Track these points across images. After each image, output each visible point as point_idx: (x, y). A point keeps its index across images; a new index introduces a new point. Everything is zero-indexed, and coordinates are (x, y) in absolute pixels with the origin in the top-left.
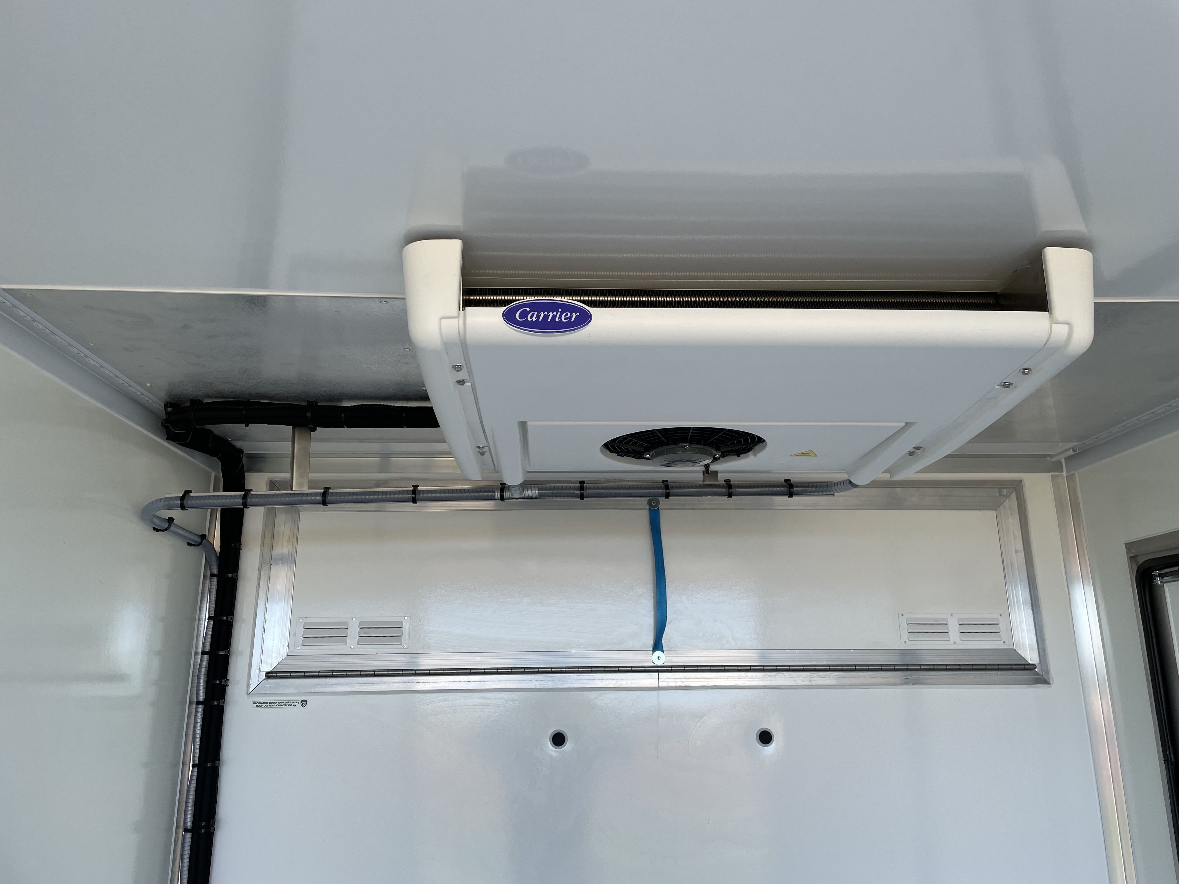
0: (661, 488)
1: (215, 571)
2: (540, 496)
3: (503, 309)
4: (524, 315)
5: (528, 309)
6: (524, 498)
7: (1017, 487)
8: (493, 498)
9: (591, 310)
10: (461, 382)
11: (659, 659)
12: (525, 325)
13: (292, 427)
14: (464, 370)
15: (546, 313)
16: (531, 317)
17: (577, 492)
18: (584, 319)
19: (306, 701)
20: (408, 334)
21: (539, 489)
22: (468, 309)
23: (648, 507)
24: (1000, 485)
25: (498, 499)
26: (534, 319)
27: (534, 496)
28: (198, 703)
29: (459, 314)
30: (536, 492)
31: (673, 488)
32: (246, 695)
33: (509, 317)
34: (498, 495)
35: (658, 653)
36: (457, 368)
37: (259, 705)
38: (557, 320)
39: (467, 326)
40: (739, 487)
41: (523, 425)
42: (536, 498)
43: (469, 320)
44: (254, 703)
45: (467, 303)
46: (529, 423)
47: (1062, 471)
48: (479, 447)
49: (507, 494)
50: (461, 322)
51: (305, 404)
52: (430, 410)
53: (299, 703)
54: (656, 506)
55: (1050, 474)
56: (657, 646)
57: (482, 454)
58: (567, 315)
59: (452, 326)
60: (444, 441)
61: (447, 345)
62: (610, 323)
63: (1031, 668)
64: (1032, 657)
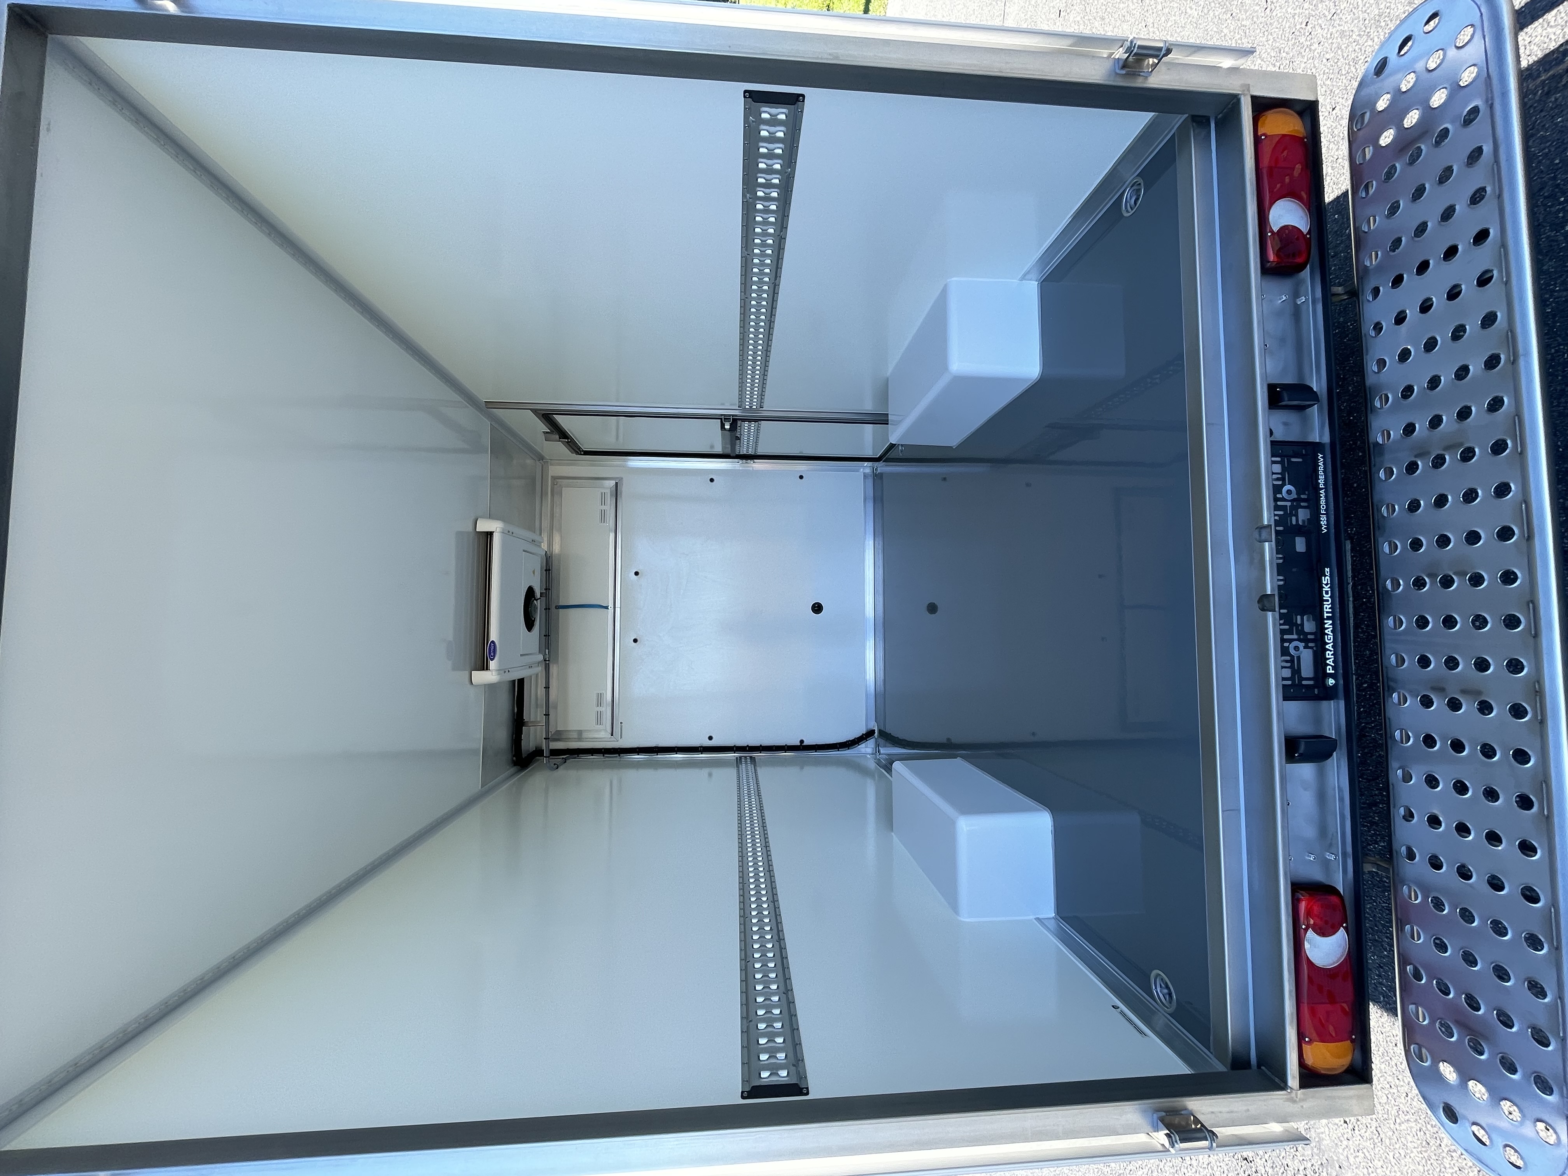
0: (546, 610)
2: (548, 649)
3: (490, 661)
4: (491, 656)
7: (554, 478)
8: (548, 664)
9: (490, 640)
10: (509, 671)
11: (611, 605)
12: (494, 656)
13: (523, 727)
15: (491, 651)
17: (547, 637)
18: (493, 642)
19: (621, 722)
20: (496, 685)
21: (546, 649)
22: (490, 669)
23: (559, 609)
24: (553, 484)
28: (619, 756)
29: (491, 671)
30: (547, 651)
31: (546, 607)
32: (618, 742)
33: (492, 660)
34: (547, 662)
35: (609, 608)
36: (505, 672)
37: (621, 737)
38: (493, 648)
39: (494, 669)
40: (547, 586)
43: (492, 669)
44: (621, 739)
45: (488, 669)
46: (521, 654)
48: (528, 668)
49: (547, 659)
50: (493, 671)
51: (515, 723)
52: (519, 680)
53: (621, 725)
54: (558, 606)
55: (550, 466)
56: (607, 608)
57: (531, 667)
58: (491, 646)
59: (495, 673)
60: (531, 676)
61: (498, 674)
62: (494, 636)
63: (617, 483)
64: (613, 483)
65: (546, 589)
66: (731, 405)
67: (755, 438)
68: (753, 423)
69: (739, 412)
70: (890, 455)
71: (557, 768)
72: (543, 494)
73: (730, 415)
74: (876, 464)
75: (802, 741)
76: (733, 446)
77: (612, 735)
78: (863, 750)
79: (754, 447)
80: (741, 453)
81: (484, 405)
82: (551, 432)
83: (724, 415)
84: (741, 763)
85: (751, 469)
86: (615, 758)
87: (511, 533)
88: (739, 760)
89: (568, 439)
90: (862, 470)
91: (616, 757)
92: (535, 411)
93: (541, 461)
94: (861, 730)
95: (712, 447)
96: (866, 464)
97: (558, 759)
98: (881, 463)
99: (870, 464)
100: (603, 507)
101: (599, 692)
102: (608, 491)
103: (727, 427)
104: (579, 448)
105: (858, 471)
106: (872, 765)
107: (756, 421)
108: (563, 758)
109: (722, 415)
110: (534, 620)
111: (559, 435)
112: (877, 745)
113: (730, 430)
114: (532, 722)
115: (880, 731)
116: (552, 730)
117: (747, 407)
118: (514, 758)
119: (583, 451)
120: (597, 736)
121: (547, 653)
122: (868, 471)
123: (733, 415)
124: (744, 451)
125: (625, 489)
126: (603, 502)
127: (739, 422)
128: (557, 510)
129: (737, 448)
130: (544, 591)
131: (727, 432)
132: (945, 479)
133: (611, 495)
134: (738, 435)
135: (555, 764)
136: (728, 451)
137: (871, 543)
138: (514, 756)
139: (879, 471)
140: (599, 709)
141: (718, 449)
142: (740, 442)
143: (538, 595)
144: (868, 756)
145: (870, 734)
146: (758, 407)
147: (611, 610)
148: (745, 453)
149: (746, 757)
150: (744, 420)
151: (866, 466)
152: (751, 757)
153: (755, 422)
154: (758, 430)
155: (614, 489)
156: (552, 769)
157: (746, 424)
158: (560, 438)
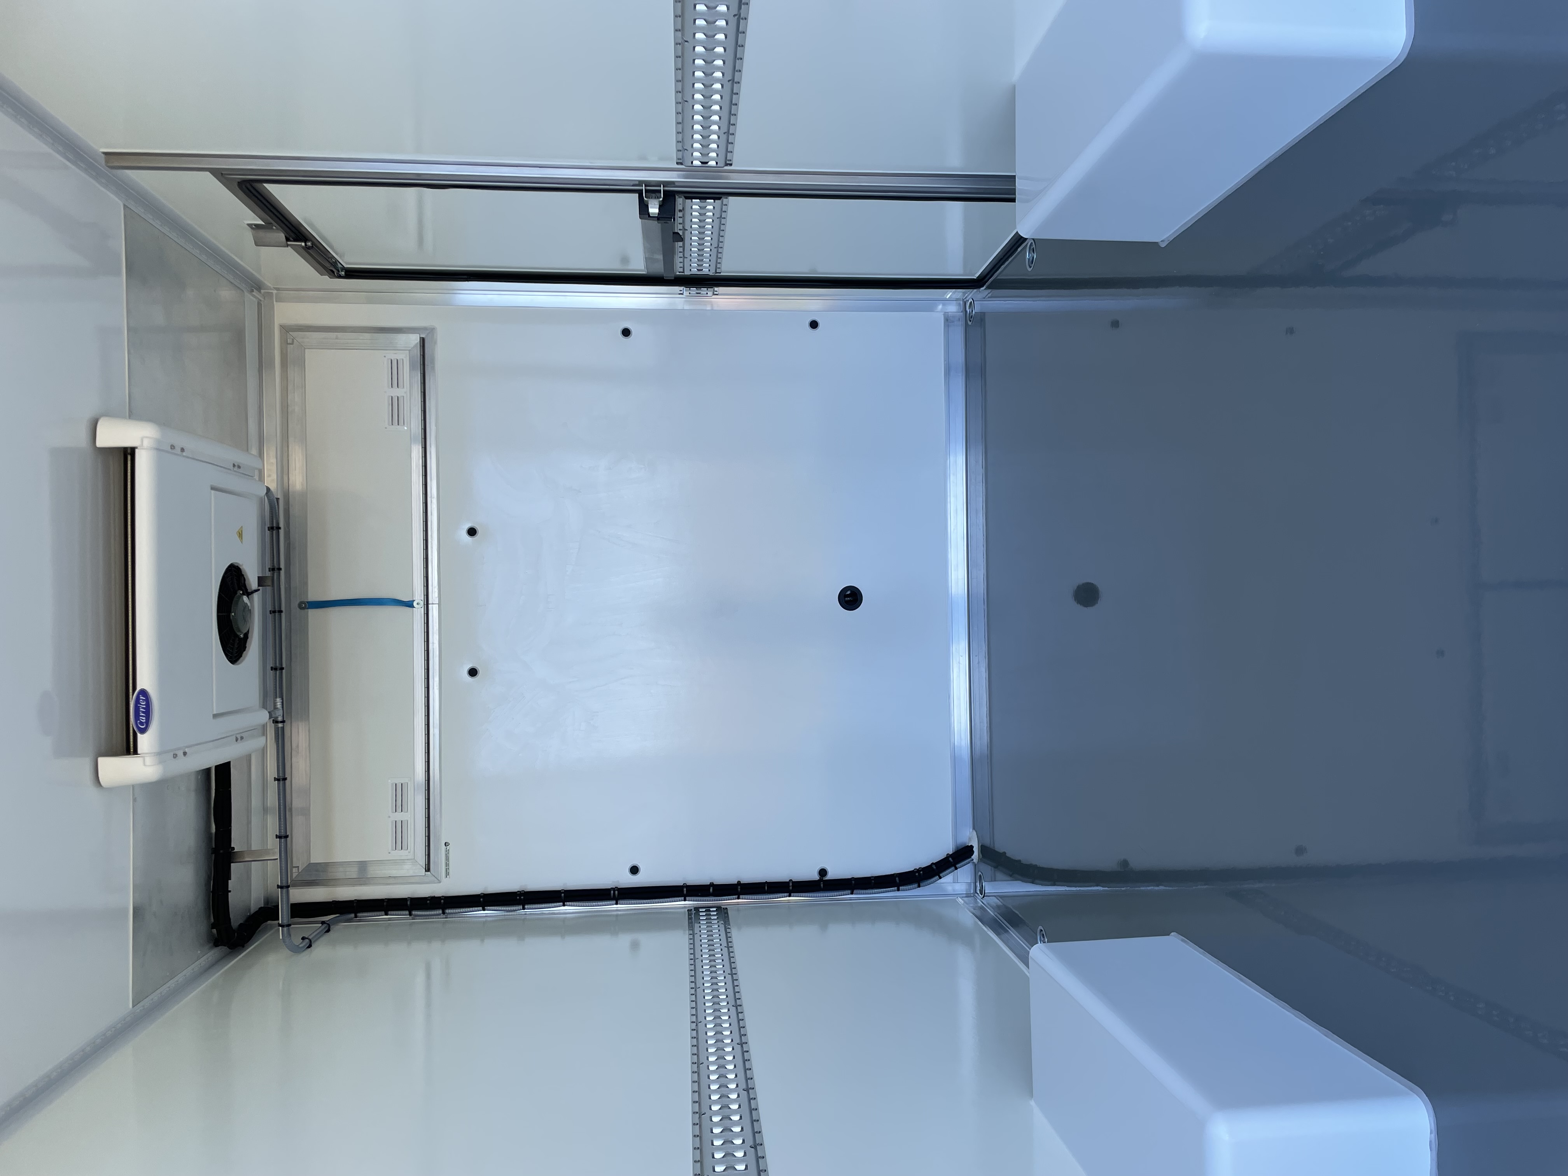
0: (275, 616)
1: (353, 915)
2: (282, 697)
3: (139, 735)
4: (142, 724)
5: (139, 721)
6: (283, 707)
7: (286, 329)
8: (283, 728)
9: (138, 689)
10: (185, 754)
11: (419, 598)
12: (148, 723)
13: (232, 864)
14: (176, 752)
15: (140, 712)
16: (143, 720)
17: (278, 672)
18: (143, 692)
19: (446, 843)
20: (154, 782)
21: (276, 698)
22: (139, 752)
23: (307, 610)
24: (285, 343)
25: (284, 725)
26: (144, 718)
27: (281, 701)
28: (444, 913)
29: (141, 757)
30: (279, 700)
31: (274, 608)
32: (441, 883)
33: (143, 731)
34: (280, 725)
35: (415, 604)
36: (175, 756)
37: (447, 874)
38: (144, 707)
39: (149, 752)
40: (273, 563)
41: (215, 716)
42: (283, 699)
43: (146, 751)
44: (446, 877)
45: (135, 752)
46: (215, 713)
47: (272, 293)
48: (237, 741)
49: (280, 719)
50: (147, 755)
51: (214, 855)
52: (217, 767)
53: (447, 848)
54: (305, 604)
55: (275, 303)
56: (410, 604)
57: (242, 738)
58: (141, 702)
59: (148, 760)
60: (246, 757)
61: (160, 762)
62: (145, 679)
63: (423, 340)
64: (415, 339)
65: (272, 570)
66: (661, 159)
67: (715, 236)
68: (710, 204)
69: (679, 177)
70: (1005, 272)
71: (310, 946)
72: (263, 364)
73: (659, 184)
74: (970, 294)
75: (823, 872)
76: (669, 256)
77: (428, 869)
78: (950, 889)
79: (714, 258)
80: (687, 273)
81: (103, 162)
82: (267, 227)
83: (647, 183)
84: (698, 920)
85: (709, 308)
86: (434, 919)
87: (178, 451)
88: (693, 915)
89: (305, 240)
90: (940, 307)
91: (439, 915)
92: (220, 175)
93: (255, 293)
94: (944, 848)
95: (625, 260)
96: (949, 294)
97: (310, 927)
98: (983, 291)
99: (958, 293)
100: (396, 392)
101: (398, 781)
102: (404, 357)
103: (654, 210)
104: (335, 263)
105: (931, 309)
106: (967, 918)
107: (717, 196)
108: (323, 923)
109: (640, 183)
110: (246, 636)
111: (285, 232)
112: (979, 878)
113: (658, 218)
114: (251, 852)
115: (984, 849)
116: (299, 861)
117: (696, 163)
118: (214, 931)
119: (343, 268)
120: (394, 873)
121: (279, 705)
122: (953, 309)
123: (666, 184)
124: (692, 269)
125: (440, 354)
126: (395, 380)
127: (679, 201)
128: (295, 397)
129: (678, 260)
130: (268, 574)
131: (655, 223)
132: (1115, 324)
133: (412, 367)
134: (678, 228)
135: (303, 938)
136: (658, 268)
137: (961, 460)
138: (213, 926)
139: (977, 308)
140: (399, 816)
141: (638, 266)
142: (683, 247)
143: (253, 583)
144: (960, 900)
145: (961, 854)
146: (721, 164)
147: (419, 610)
148: (694, 271)
149: (708, 909)
150: (690, 196)
151: (950, 300)
152: (719, 908)
153: (714, 199)
154: (721, 218)
155: (417, 352)
156: (296, 950)
157: (696, 204)
158: (288, 239)
